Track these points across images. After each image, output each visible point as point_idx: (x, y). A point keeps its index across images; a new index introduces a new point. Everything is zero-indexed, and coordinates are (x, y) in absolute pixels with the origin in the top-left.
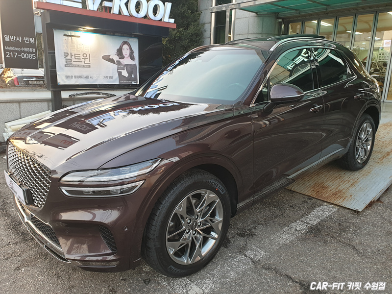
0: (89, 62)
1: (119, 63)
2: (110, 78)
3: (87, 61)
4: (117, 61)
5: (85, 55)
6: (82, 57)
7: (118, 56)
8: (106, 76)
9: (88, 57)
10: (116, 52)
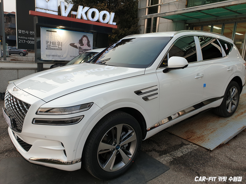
0: (61, 47)
2: (74, 57)
6: (57, 44)
7: (80, 44)
8: (71, 55)
9: (61, 44)
10: (79, 41)
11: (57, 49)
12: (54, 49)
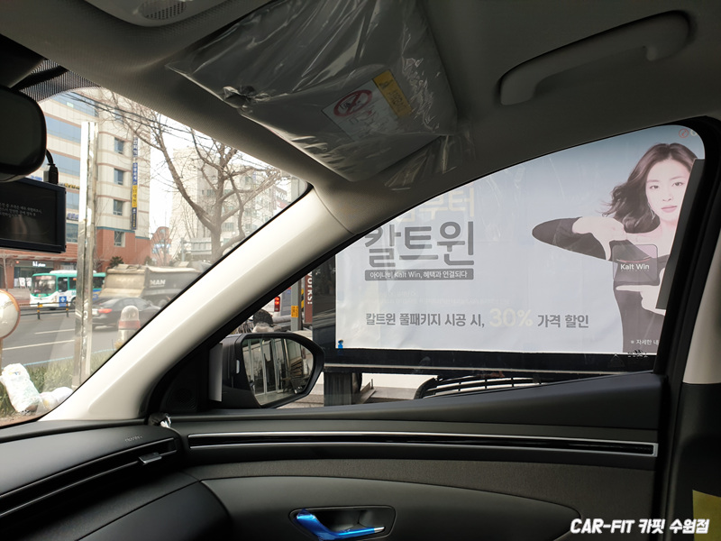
0: (468, 258)
1: (623, 251)
2: (571, 325)
3: (459, 253)
4: (613, 244)
5: (450, 230)
6: (436, 236)
7: (619, 216)
8: (549, 313)
9: (464, 236)
10: (610, 199)
11: (441, 275)
12: (420, 275)
